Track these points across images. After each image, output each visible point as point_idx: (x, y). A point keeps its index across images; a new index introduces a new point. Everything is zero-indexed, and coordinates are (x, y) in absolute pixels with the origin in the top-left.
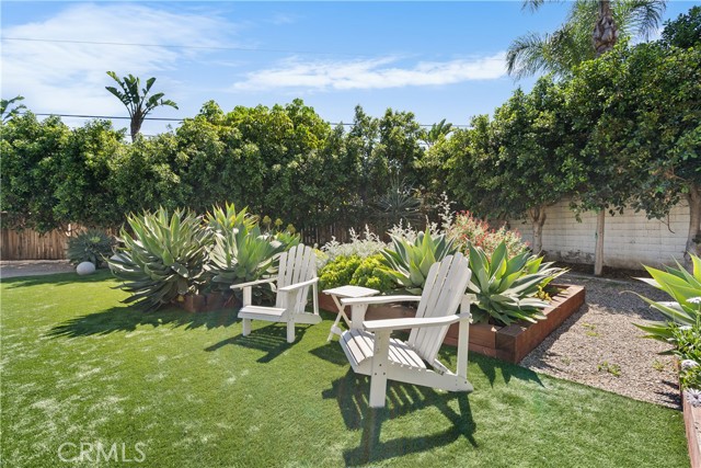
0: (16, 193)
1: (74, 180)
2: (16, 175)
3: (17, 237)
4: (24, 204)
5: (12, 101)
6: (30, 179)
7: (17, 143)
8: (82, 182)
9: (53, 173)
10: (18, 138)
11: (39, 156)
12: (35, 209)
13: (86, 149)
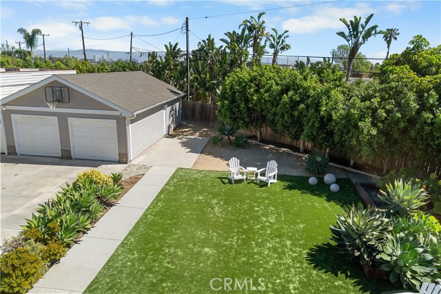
0: (286, 122)
2: (287, 113)
6: (292, 116)
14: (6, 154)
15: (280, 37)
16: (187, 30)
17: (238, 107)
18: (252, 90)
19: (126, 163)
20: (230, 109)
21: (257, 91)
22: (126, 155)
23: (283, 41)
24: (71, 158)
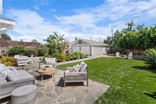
0: (138, 44)
1: (148, 40)
2: (139, 41)
3: (140, 51)
4: (140, 45)
5: (142, 25)
6: (141, 41)
7: (139, 35)
8: (149, 41)
9: (144, 39)
10: (139, 34)
11: (143, 36)
12: (141, 46)
13: (151, 34)
15: (141, 26)
16: (112, 31)
19: (91, 56)
23: (142, 27)
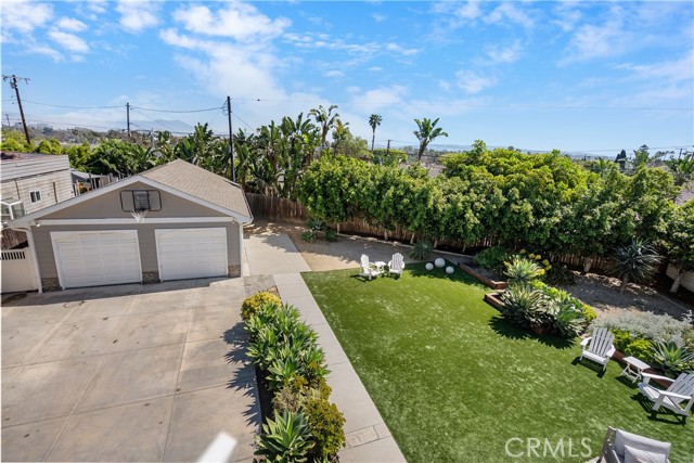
14: (40, 291)
16: (230, 112)
17: (333, 201)
18: (346, 184)
19: (239, 276)
20: (324, 205)
21: (351, 185)
22: (239, 267)
24: (159, 281)
